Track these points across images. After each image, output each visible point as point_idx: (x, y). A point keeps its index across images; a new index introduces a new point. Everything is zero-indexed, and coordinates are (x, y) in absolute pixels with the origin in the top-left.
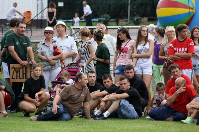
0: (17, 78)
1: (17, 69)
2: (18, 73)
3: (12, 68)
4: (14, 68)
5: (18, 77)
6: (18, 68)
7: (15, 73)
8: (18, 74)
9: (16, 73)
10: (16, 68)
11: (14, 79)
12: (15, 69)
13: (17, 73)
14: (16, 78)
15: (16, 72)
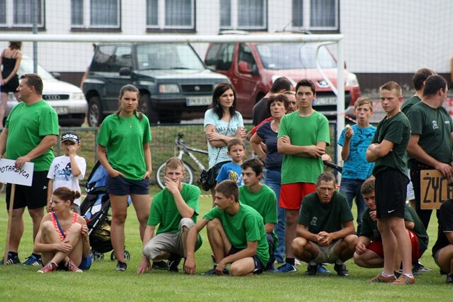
0: (435, 201)
1: (436, 180)
2: (439, 189)
3: (425, 179)
4: (430, 178)
5: (438, 199)
6: (438, 178)
7: (431, 190)
8: (438, 191)
9: (433, 190)
10: (434, 178)
11: (429, 201)
12: (431, 180)
13: (435, 188)
14: (432, 200)
15: (433, 187)
